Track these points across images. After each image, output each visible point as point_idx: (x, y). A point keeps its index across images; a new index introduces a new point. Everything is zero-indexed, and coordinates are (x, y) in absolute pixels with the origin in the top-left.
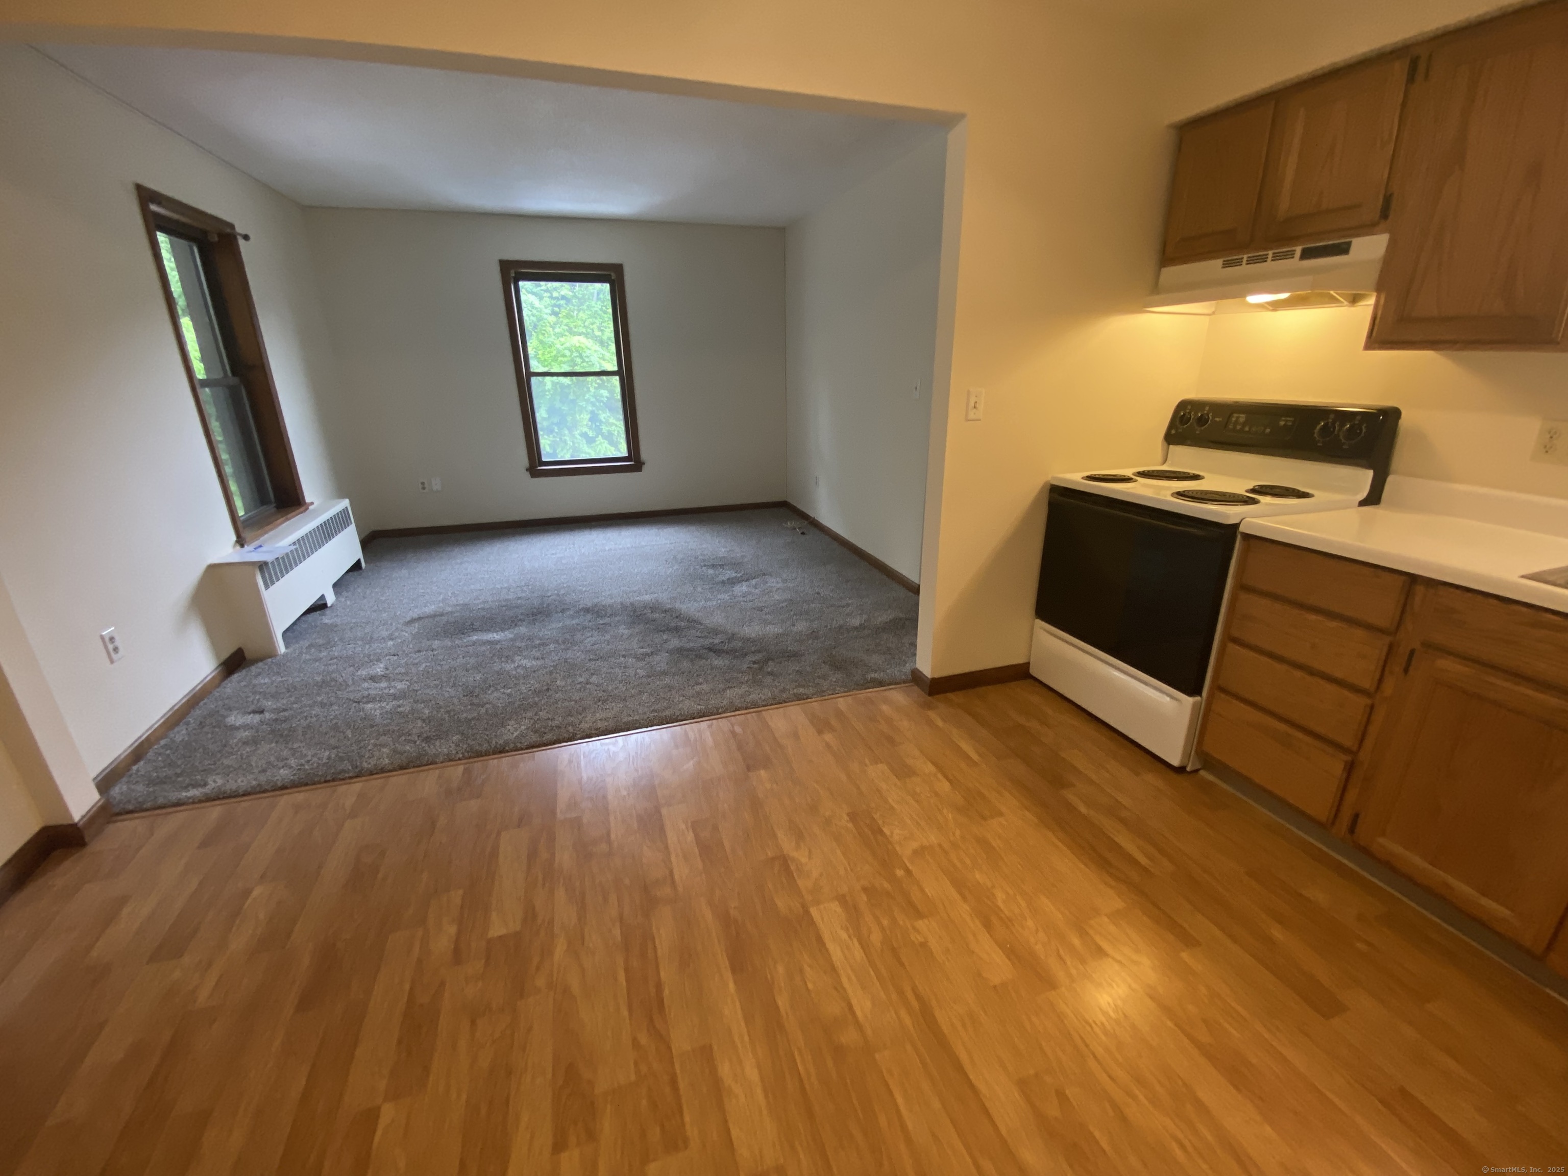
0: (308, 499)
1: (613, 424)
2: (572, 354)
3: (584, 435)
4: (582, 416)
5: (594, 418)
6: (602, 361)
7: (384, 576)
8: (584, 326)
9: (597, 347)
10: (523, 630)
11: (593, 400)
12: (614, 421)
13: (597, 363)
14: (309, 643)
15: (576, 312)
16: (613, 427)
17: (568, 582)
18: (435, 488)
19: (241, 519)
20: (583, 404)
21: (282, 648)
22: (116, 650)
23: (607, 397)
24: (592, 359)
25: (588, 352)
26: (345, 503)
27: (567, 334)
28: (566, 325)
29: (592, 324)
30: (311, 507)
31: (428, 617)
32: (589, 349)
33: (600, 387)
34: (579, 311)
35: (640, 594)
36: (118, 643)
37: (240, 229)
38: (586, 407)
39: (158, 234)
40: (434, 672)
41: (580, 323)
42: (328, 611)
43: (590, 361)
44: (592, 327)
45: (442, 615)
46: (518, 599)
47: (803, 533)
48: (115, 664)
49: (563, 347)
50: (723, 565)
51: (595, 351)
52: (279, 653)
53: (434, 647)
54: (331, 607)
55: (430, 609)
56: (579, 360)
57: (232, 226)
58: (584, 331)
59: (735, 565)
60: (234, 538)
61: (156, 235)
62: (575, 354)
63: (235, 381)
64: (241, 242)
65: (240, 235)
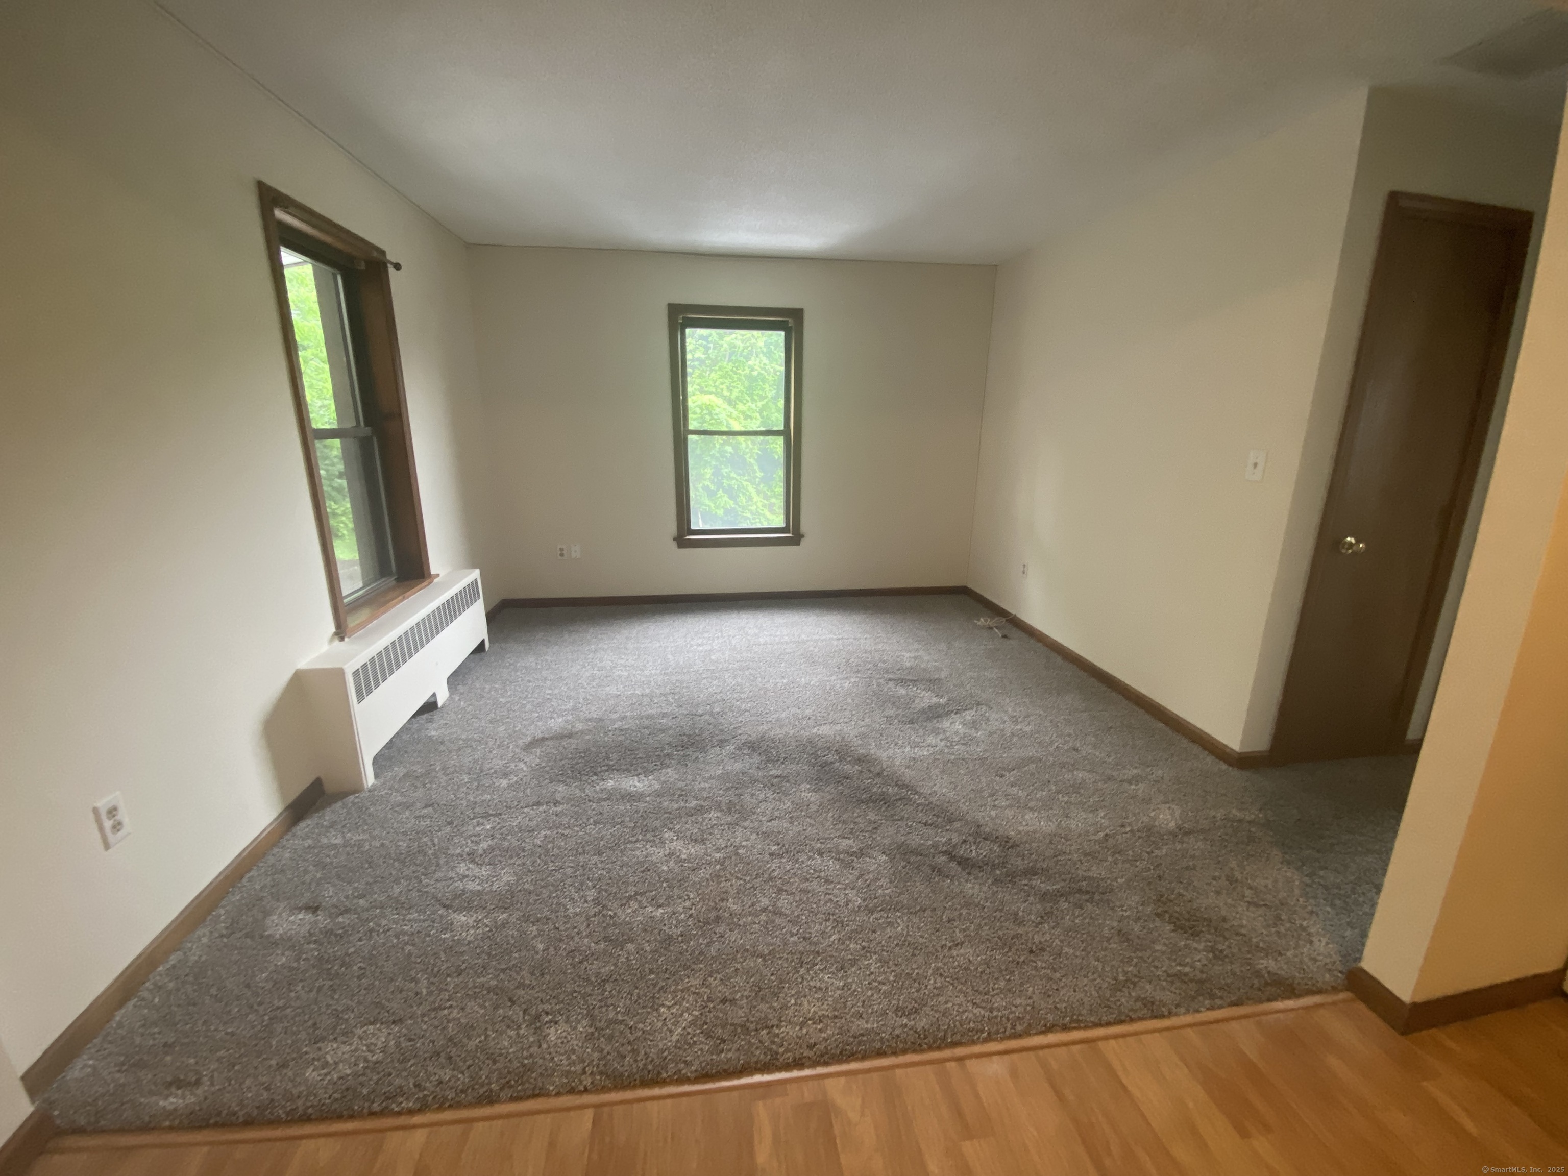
0: (433, 571)
1: (733, 478)
2: (702, 412)
3: (706, 488)
4: (706, 470)
5: (717, 473)
6: (729, 419)
7: (508, 664)
8: (715, 386)
9: (726, 406)
10: (671, 774)
11: (718, 455)
12: (735, 476)
13: (724, 421)
14: (405, 771)
15: (708, 373)
16: (734, 482)
17: (721, 692)
18: (574, 555)
19: (345, 601)
20: (708, 459)
21: (370, 779)
22: (117, 827)
23: (730, 453)
24: (720, 416)
25: (717, 410)
26: (476, 574)
27: (698, 393)
28: (698, 385)
29: (722, 384)
30: (436, 580)
31: (552, 738)
32: (719, 407)
33: (725, 443)
34: (711, 371)
35: (817, 724)
36: (123, 815)
37: (391, 257)
38: (710, 462)
39: (283, 249)
40: (556, 851)
41: (711, 383)
42: (436, 715)
43: (719, 419)
44: (721, 387)
45: (570, 736)
46: (663, 717)
47: (1005, 636)
48: (110, 851)
49: (695, 405)
50: (915, 681)
51: (724, 409)
52: (366, 787)
53: (558, 797)
54: (442, 707)
55: (556, 724)
56: (708, 417)
57: (383, 253)
58: (714, 390)
59: (933, 683)
60: (333, 629)
61: (279, 252)
62: (705, 412)
63: (368, 431)
64: (391, 270)
65: (392, 263)
